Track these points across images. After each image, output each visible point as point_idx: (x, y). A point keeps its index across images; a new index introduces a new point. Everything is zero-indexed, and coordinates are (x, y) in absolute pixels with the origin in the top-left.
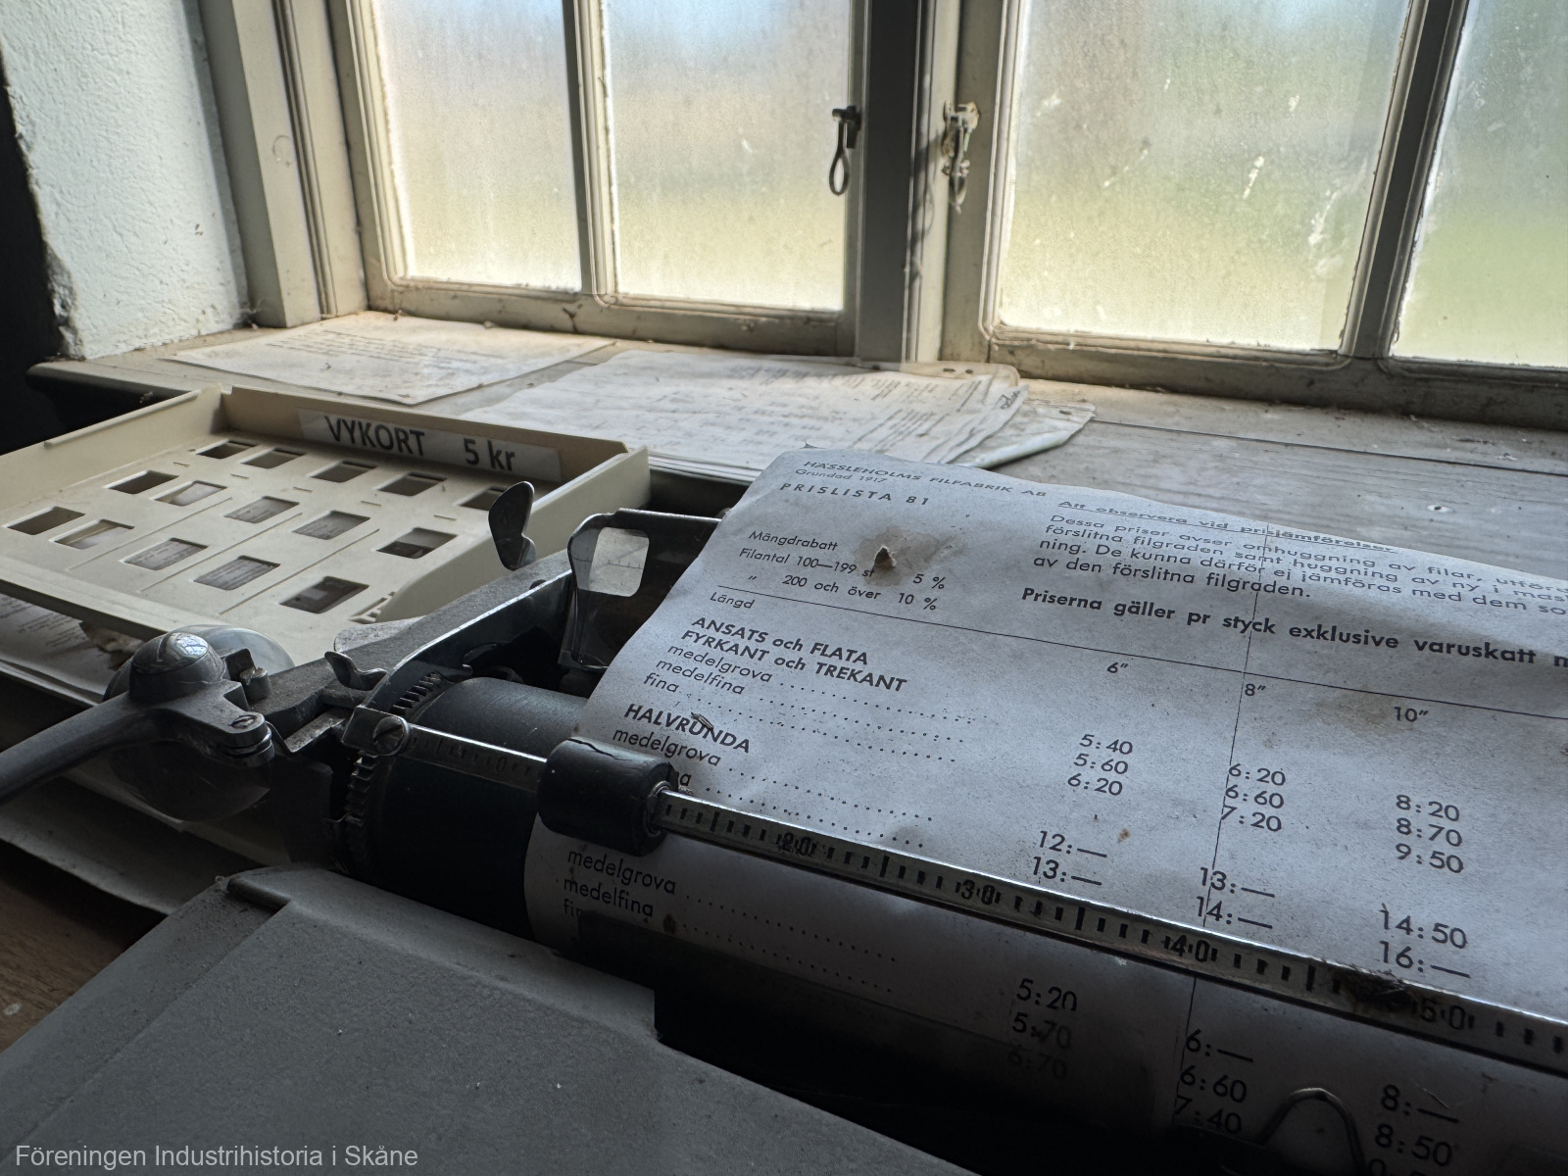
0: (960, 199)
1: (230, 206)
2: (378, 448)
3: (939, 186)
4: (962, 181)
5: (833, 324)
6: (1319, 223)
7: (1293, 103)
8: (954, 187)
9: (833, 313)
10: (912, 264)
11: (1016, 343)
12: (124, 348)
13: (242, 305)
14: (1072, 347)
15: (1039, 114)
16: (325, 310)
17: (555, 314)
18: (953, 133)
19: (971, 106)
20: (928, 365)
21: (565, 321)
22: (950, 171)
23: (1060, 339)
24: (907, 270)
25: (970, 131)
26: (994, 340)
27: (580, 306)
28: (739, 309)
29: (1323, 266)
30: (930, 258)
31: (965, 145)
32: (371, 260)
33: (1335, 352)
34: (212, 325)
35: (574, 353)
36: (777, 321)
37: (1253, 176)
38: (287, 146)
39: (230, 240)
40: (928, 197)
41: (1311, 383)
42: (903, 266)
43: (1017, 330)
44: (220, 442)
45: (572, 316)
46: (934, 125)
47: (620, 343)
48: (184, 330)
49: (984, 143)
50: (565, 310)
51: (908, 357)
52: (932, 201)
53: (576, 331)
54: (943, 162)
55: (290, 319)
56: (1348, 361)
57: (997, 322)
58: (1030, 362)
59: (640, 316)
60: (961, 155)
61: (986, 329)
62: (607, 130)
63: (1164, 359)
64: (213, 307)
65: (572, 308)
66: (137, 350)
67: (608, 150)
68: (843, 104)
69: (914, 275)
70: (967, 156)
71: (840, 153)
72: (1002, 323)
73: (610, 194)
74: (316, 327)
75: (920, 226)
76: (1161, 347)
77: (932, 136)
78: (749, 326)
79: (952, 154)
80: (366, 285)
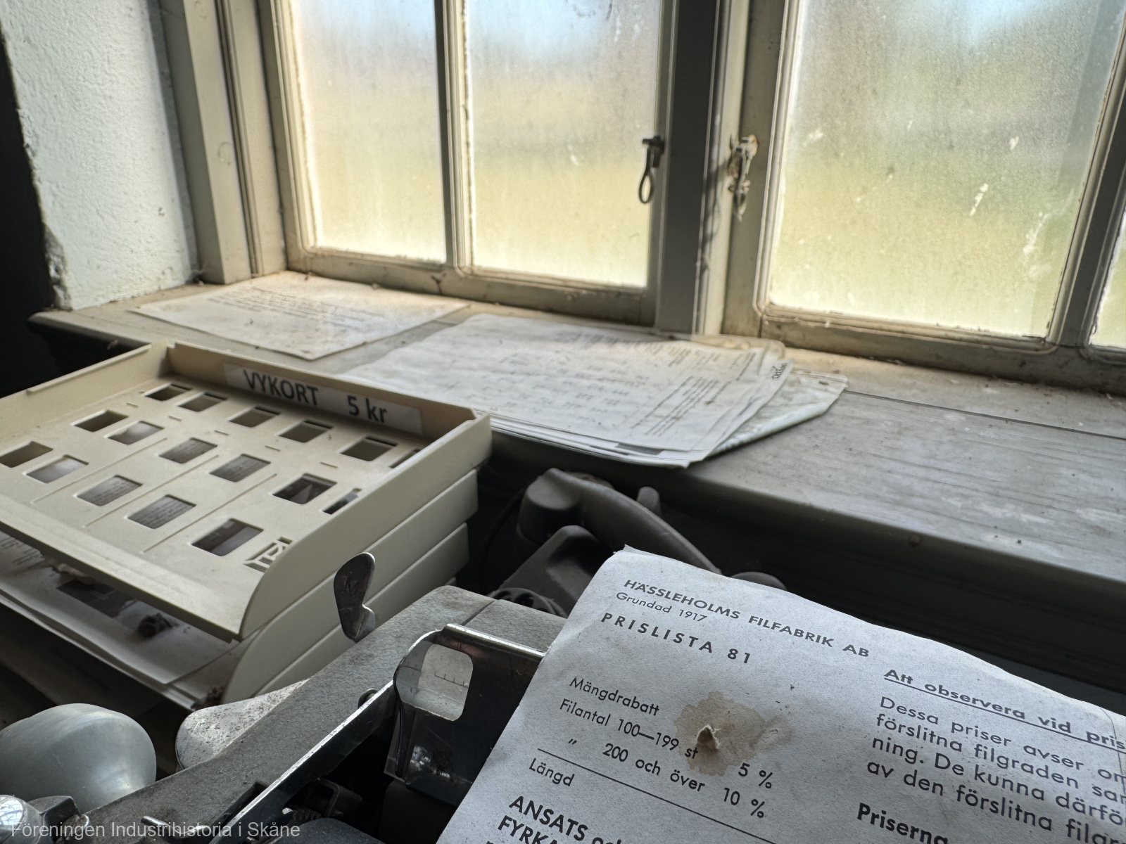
0: (742, 210)
1: (186, 194)
2: (283, 397)
3: (724, 199)
4: (743, 197)
5: (638, 298)
6: (1033, 237)
7: (1013, 143)
8: (736, 202)
9: (637, 289)
10: (702, 260)
11: (783, 320)
12: (102, 301)
13: (193, 267)
14: (827, 325)
15: (805, 144)
16: (254, 271)
17: (425, 279)
18: (737, 159)
19: (751, 138)
20: (713, 337)
21: (432, 285)
22: (734, 188)
23: (818, 318)
24: (698, 264)
25: (751, 157)
26: (765, 317)
27: (444, 275)
28: (566, 283)
29: (1034, 271)
30: (717, 255)
31: (747, 168)
32: (290, 234)
33: (1044, 339)
34: (169, 282)
35: (439, 314)
36: (595, 294)
37: (979, 198)
38: (229, 151)
39: (185, 219)
40: (716, 208)
41: (1023, 363)
42: (695, 261)
43: (783, 309)
44: (164, 385)
45: (438, 282)
46: (722, 153)
47: (475, 306)
48: (147, 286)
49: (762, 165)
50: (433, 278)
51: (697, 330)
52: (719, 211)
53: (441, 294)
54: (728, 181)
55: (227, 278)
56: (1054, 348)
57: (767, 302)
58: (793, 335)
59: (490, 285)
60: (743, 177)
61: (759, 308)
62: (468, 144)
63: (902, 339)
64: (171, 269)
65: (438, 276)
66: (112, 302)
67: (468, 159)
68: (650, 135)
69: (704, 268)
70: (748, 177)
71: (647, 172)
72: (771, 303)
73: (469, 192)
74: (247, 285)
75: (709, 231)
76: (900, 328)
77: (721, 162)
78: (573, 297)
79: (736, 175)
80: (286, 252)
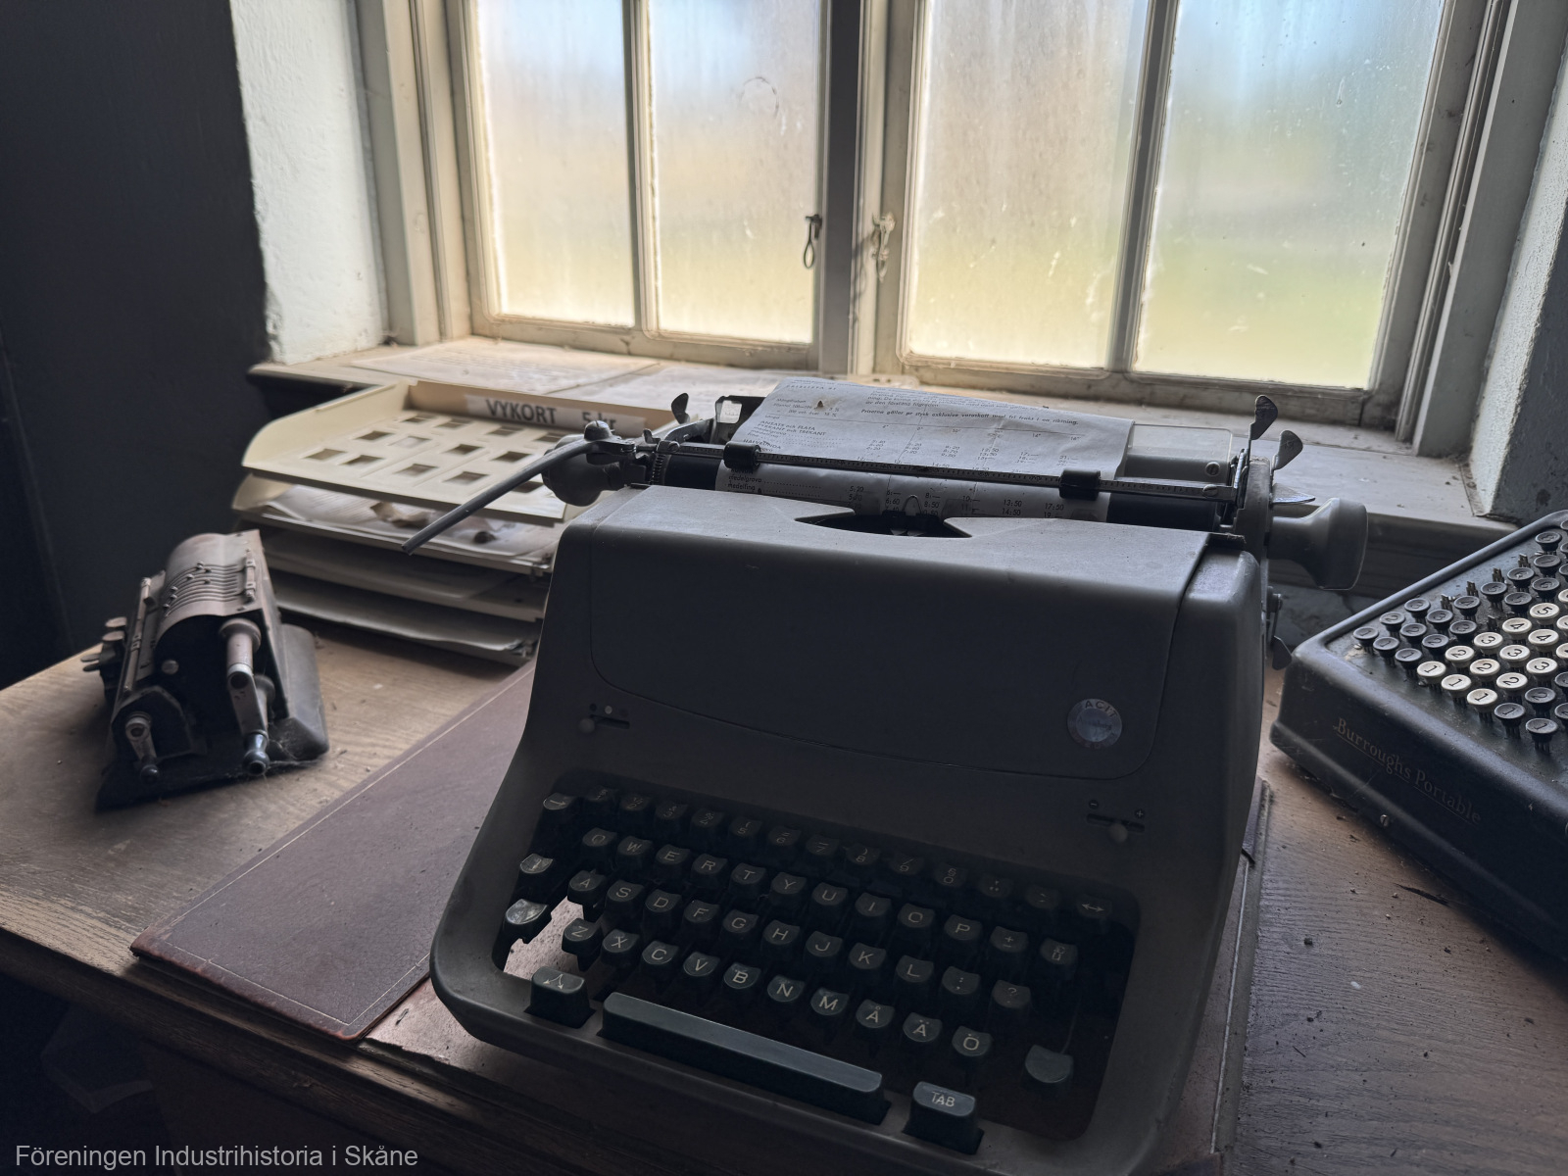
3: (870, 265)
4: (883, 263)
5: (804, 352)
6: (1091, 291)
7: (1073, 221)
8: (879, 266)
9: (805, 345)
10: (854, 313)
11: (919, 364)
13: (384, 330)
14: (953, 366)
15: (931, 222)
16: (442, 334)
17: (615, 341)
18: (878, 233)
19: (889, 217)
20: (863, 376)
21: (623, 347)
22: (876, 255)
23: (945, 361)
24: (851, 317)
25: (888, 232)
26: (906, 363)
27: (633, 338)
28: (744, 341)
29: (1095, 317)
30: (866, 308)
31: (886, 239)
32: (475, 299)
33: (1102, 369)
34: (370, 345)
35: (633, 368)
36: (769, 350)
37: (1054, 263)
39: (379, 284)
40: (863, 272)
41: (1089, 387)
42: (848, 313)
43: (920, 356)
45: (627, 344)
46: (866, 227)
47: (663, 363)
49: (898, 237)
50: (623, 340)
51: (852, 371)
52: (866, 275)
53: (630, 354)
54: (872, 250)
55: (419, 337)
56: (1108, 374)
58: (928, 376)
59: (675, 345)
60: (882, 247)
61: (901, 356)
63: (1007, 373)
64: (366, 331)
65: (627, 338)
66: (319, 359)
68: (812, 212)
69: (855, 320)
70: (886, 247)
71: (810, 242)
72: (911, 352)
75: (858, 290)
77: (865, 236)
79: (877, 246)
80: (471, 318)
